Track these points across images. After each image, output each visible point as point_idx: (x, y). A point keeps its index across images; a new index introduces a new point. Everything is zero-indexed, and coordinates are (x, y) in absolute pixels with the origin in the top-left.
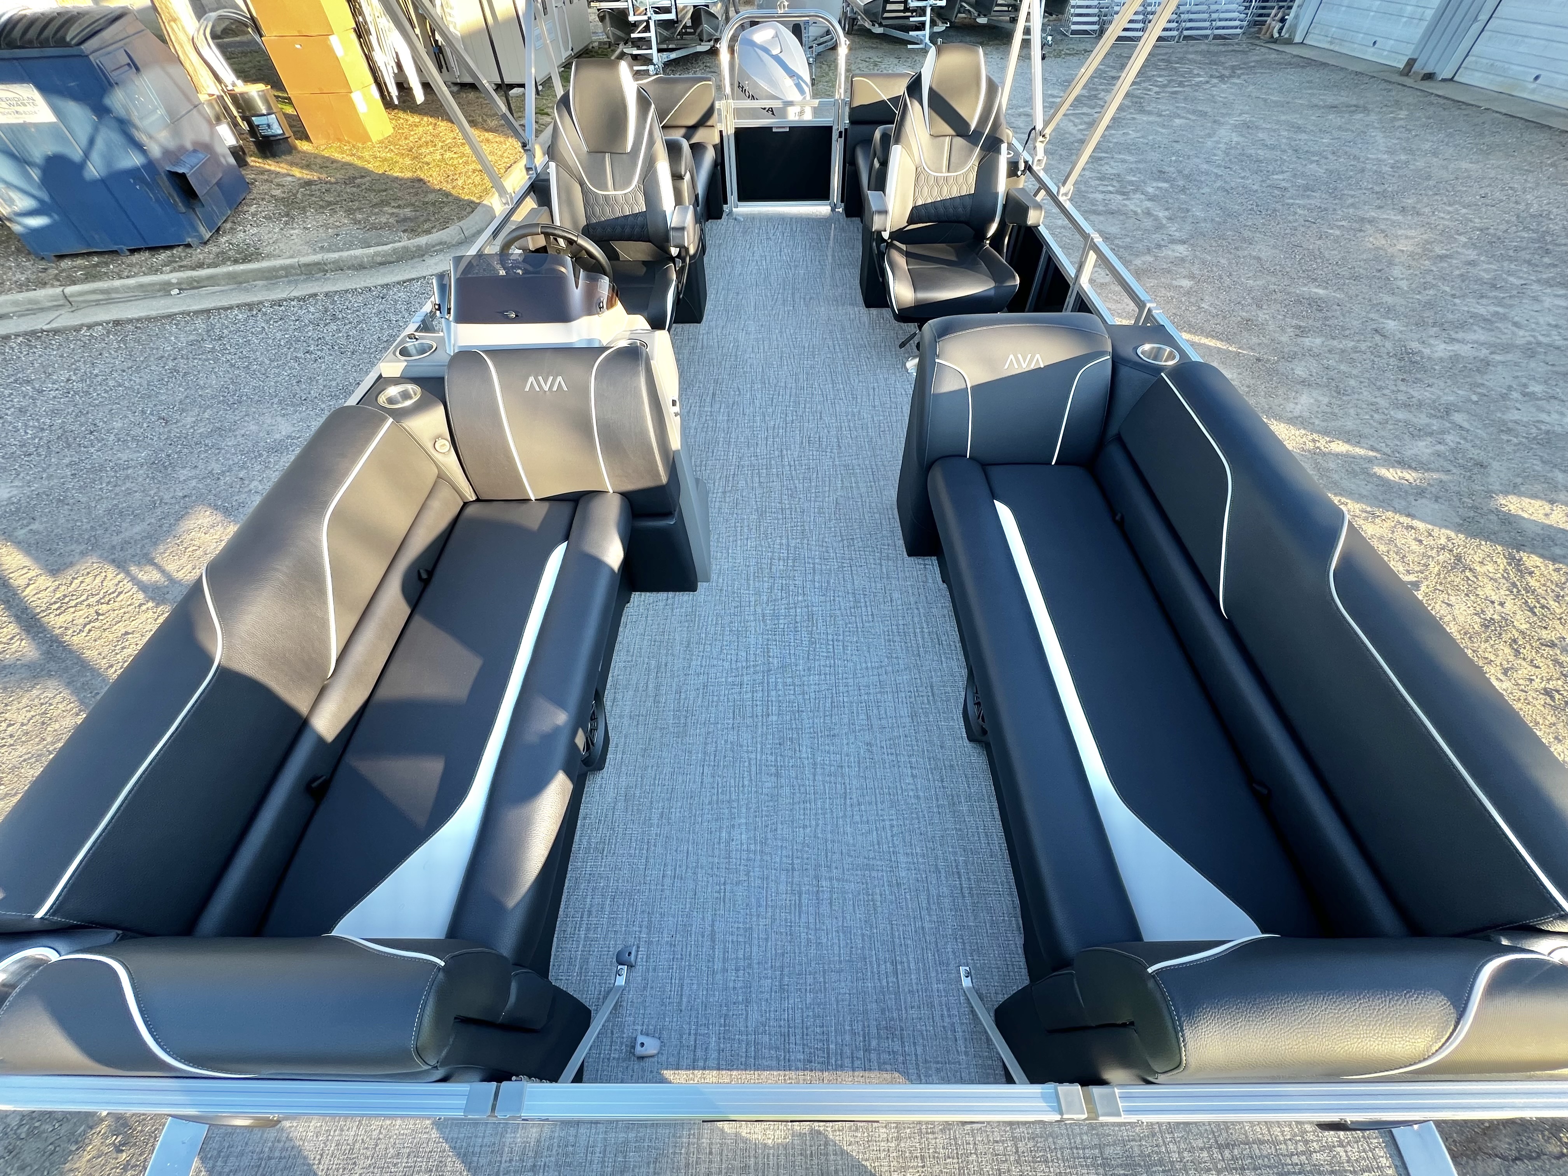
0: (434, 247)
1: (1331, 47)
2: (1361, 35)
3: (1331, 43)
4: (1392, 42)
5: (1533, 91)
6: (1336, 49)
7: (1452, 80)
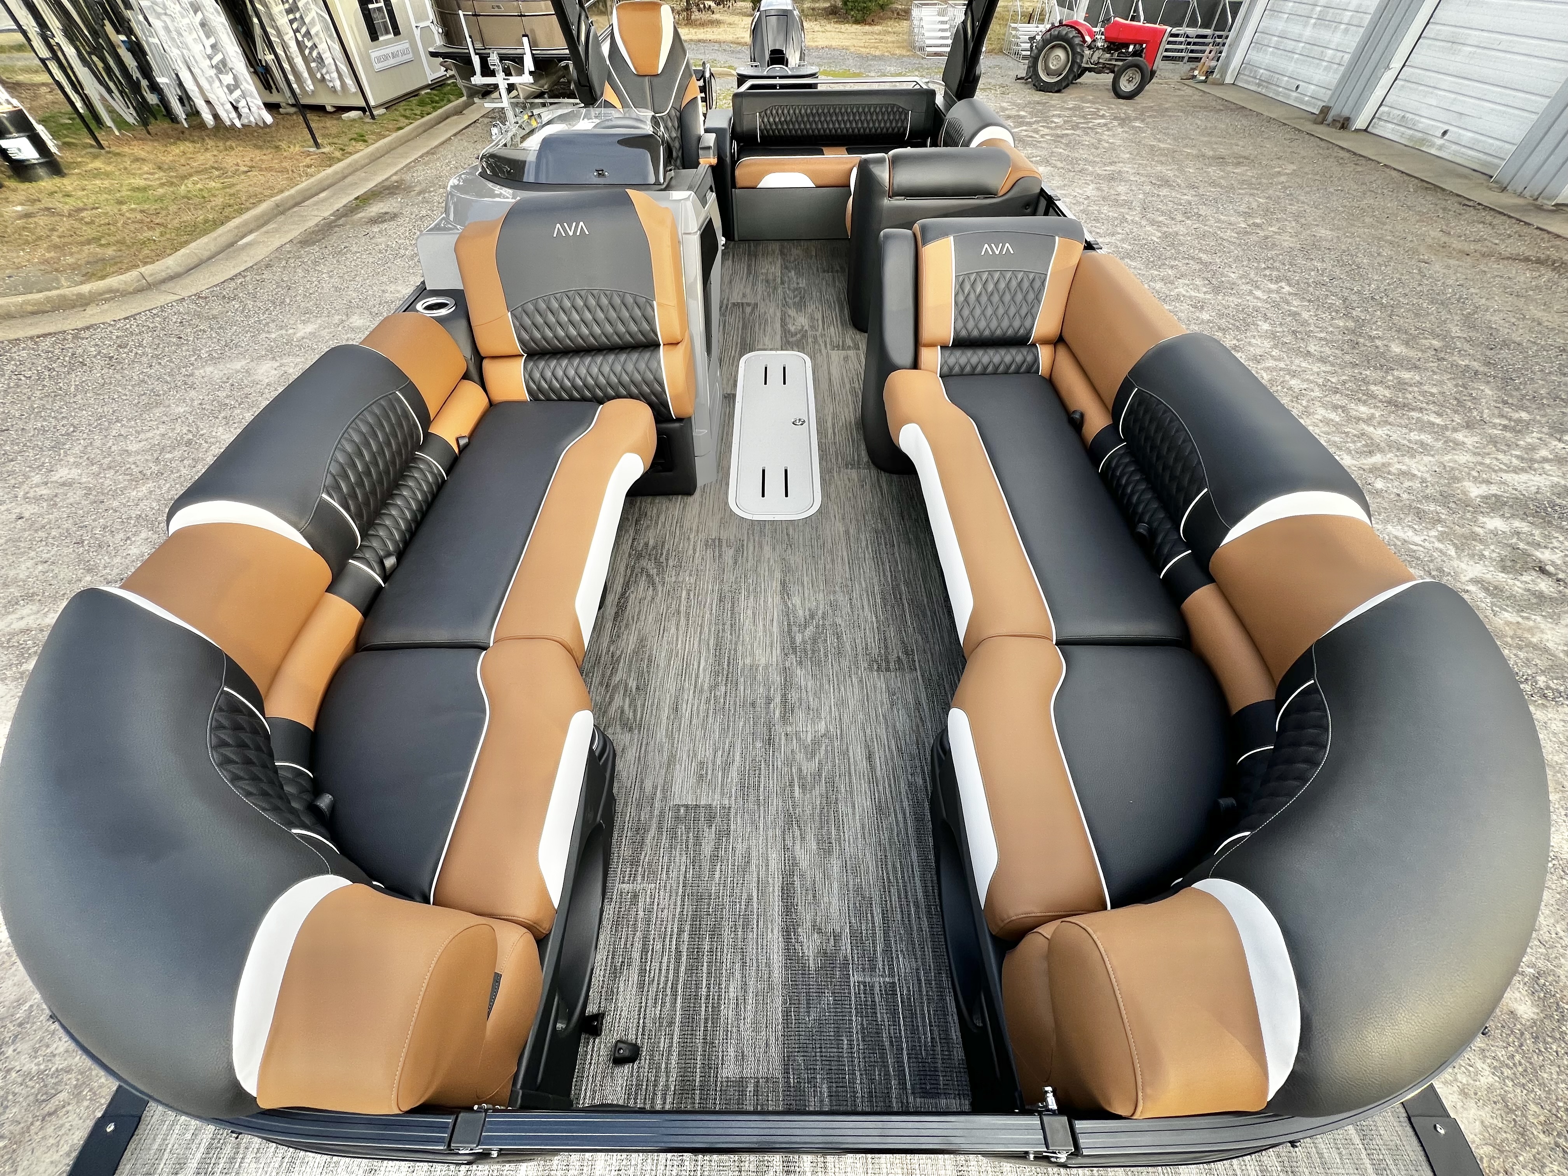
0: (101, 294)
1: (1259, 90)
2: (1286, 79)
3: (1259, 85)
4: (1313, 87)
5: (1441, 148)
6: (1264, 91)
7: (1366, 130)
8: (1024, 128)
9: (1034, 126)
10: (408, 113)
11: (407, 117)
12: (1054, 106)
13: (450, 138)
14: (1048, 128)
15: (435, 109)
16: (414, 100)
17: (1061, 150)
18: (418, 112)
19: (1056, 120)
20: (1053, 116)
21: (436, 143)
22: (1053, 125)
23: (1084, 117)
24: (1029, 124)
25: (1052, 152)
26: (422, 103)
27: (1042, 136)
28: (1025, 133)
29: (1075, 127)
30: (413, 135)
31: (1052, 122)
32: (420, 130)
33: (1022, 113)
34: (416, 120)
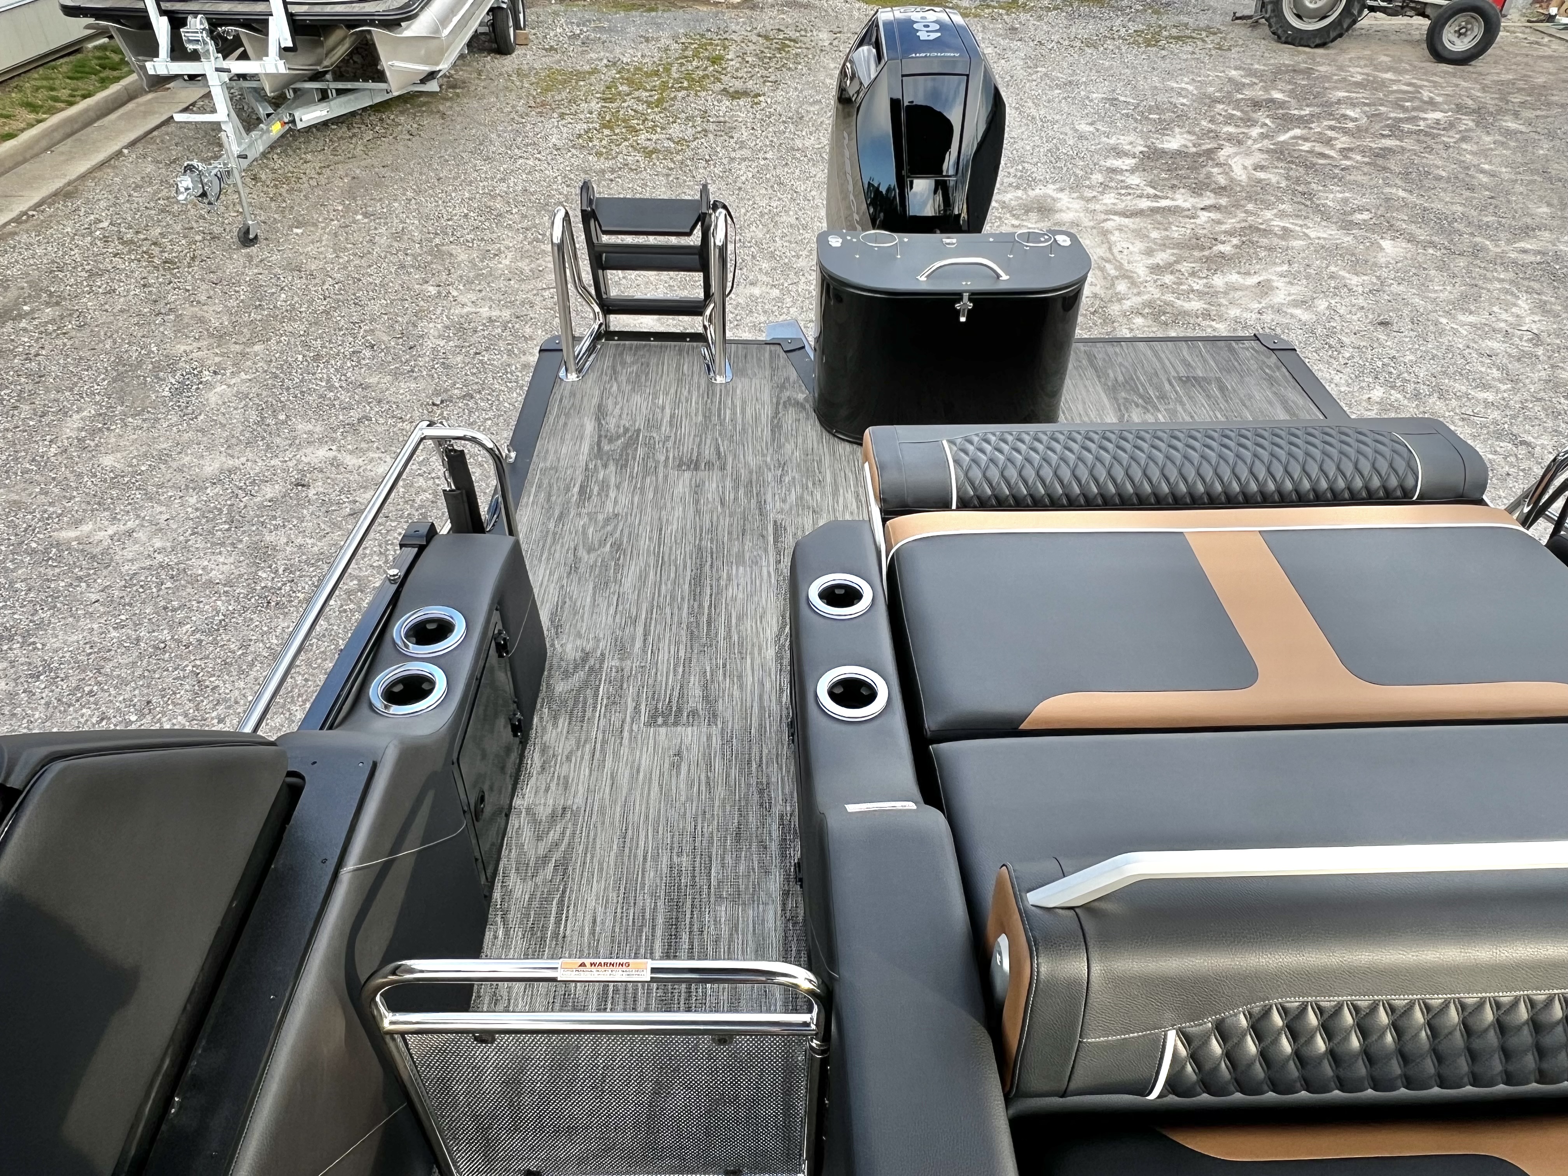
8: (1297, 132)
9: (1316, 128)
10: (39, 98)
11: (33, 108)
12: (1327, 78)
13: (119, 153)
14: (1346, 132)
15: (105, 83)
16: (65, 65)
17: (1401, 193)
18: (64, 94)
19: (1350, 113)
20: (1339, 102)
21: (83, 167)
22: (1351, 125)
23: (1397, 105)
24: (1302, 121)
25: (1387, 200)
26: (80, 72)
27: (1345, 152)
28: (1306, 146)
29: (1395, 130)
30: (36, 149)
31: (1344, 116)
32: (57, 136)
33: (1277, 95)
34: (52, 111)
